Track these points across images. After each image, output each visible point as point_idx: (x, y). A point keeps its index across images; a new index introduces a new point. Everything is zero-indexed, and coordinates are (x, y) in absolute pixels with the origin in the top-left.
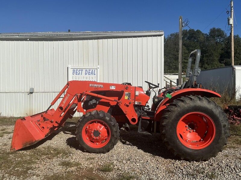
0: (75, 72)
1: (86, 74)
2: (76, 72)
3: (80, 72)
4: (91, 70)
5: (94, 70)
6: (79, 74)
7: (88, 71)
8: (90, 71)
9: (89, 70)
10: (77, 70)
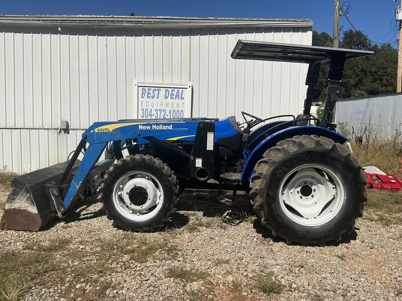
0: (146, 94)
1: (166, 98)
2: (149, 93)
3: (156, 93)
4: (176, 90)
5: (180, 90)
6: (153, 97)
7: (170, 93)
8: (173, 92)
9: (172, 90)
10: (150, 90)
